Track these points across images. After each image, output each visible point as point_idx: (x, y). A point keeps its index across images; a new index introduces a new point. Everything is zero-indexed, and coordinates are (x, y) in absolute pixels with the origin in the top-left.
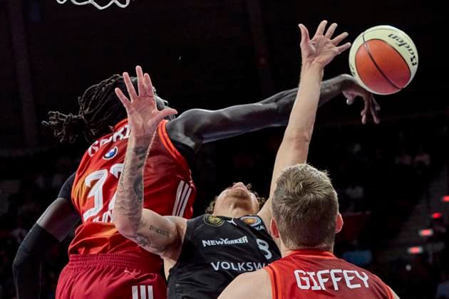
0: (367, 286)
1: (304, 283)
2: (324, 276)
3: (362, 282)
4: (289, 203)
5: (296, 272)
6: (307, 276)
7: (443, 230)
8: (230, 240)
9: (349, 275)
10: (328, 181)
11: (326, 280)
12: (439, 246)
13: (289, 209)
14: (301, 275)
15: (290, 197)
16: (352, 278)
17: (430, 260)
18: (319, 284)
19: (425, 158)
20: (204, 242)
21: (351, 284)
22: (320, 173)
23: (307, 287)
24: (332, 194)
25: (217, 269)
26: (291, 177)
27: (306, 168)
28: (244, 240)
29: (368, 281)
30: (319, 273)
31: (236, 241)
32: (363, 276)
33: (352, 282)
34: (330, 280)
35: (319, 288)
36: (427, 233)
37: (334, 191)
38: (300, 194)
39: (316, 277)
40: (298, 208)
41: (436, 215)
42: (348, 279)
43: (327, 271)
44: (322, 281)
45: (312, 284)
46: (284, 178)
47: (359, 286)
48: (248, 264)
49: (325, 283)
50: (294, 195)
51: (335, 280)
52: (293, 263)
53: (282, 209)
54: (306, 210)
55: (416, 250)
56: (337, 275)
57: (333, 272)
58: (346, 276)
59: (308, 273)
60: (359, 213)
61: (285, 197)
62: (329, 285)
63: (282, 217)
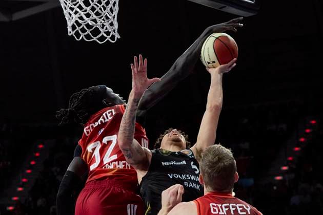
0: (249, 213)
1: (215, 210)
2: (226, 207)
3: (246, 211)
4: (210, 167)
5: (211, 204)
6: (217, 207)
7: (294, 167)
8: (176, 162)
9: (240, 207)
10: (231, 155)
11: (227, 209)
12: (292, 176)
13: (210, 171)
14: (213, 206)
15: (211, 164)
16: (241, 209)
17: (287, 184)
18: (223, 211)
19: (284, 126)
20: (163, 163)
21: (241, 212)
22: (227, 150)
23: (217, 212)
24: (233, 163)
25: (171, 177)
26: (212, 153)
27: (219, 147)
28: (184, 162)
29: (250, 211)
30: (223, 205)
31: (180, 163)
32: (248, 208)
33: (241, 211)
34: (229, 209)
35: (223, 213)
36: (285, 168)
37: (235, 161)
38: (216, 163)
39: (221, 207)
40: (215, 171)
41: (290, 158)
42: (239, 209)
43: (228, 205)
44: (225, 210)
45: (219, 211)
46: (207, 152)
47: (245, 213)
48: (187, 175)
49: (226, 211)
50: (213, 163)
51: (232, 209)
52: (210, 199)
53: (206, 170)
54: (219, 172)
55: (279, 178)
56: (233, 207)
57: (231, 205)
58: (238, 207)
59: (218, 205)
60: (247, 158)
61: (208, 164)
62: (229, 212)
63: (206, 174)
